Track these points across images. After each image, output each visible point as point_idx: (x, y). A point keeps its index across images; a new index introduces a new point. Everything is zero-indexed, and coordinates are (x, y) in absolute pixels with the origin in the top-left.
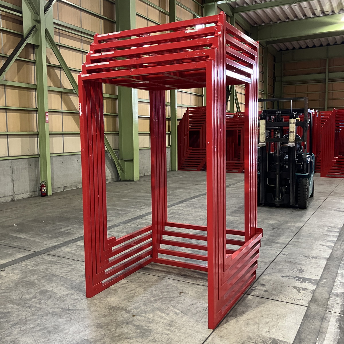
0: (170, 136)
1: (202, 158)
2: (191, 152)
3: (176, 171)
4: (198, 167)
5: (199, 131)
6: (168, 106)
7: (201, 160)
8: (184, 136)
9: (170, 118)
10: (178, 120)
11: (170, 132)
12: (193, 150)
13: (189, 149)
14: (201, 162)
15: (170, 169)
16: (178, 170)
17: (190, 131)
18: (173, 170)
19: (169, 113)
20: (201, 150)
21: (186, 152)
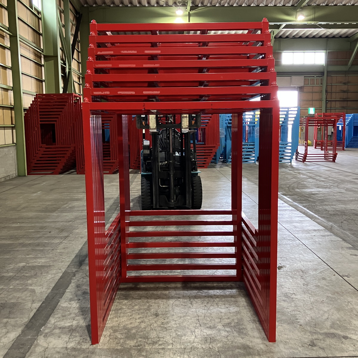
0: (14, 131)
1: (60, 159)
2: (44, 151)
3: (25, 176)
4: (55, 169)
5: (54, 125)
6: (9, 91)
7: (59, 160)
8: (33, 131)
9: (13, 107)
10: (25, 110)
11: (14, 126)
12: (46, 148)
13: (41, 147)
14: (59, 163)
15: (17, 175)
16: (27, 175)
17: (41, 124)
18: (20, 175)
19: (11, 100)
20: (58, 148)
21: (37, 152)
